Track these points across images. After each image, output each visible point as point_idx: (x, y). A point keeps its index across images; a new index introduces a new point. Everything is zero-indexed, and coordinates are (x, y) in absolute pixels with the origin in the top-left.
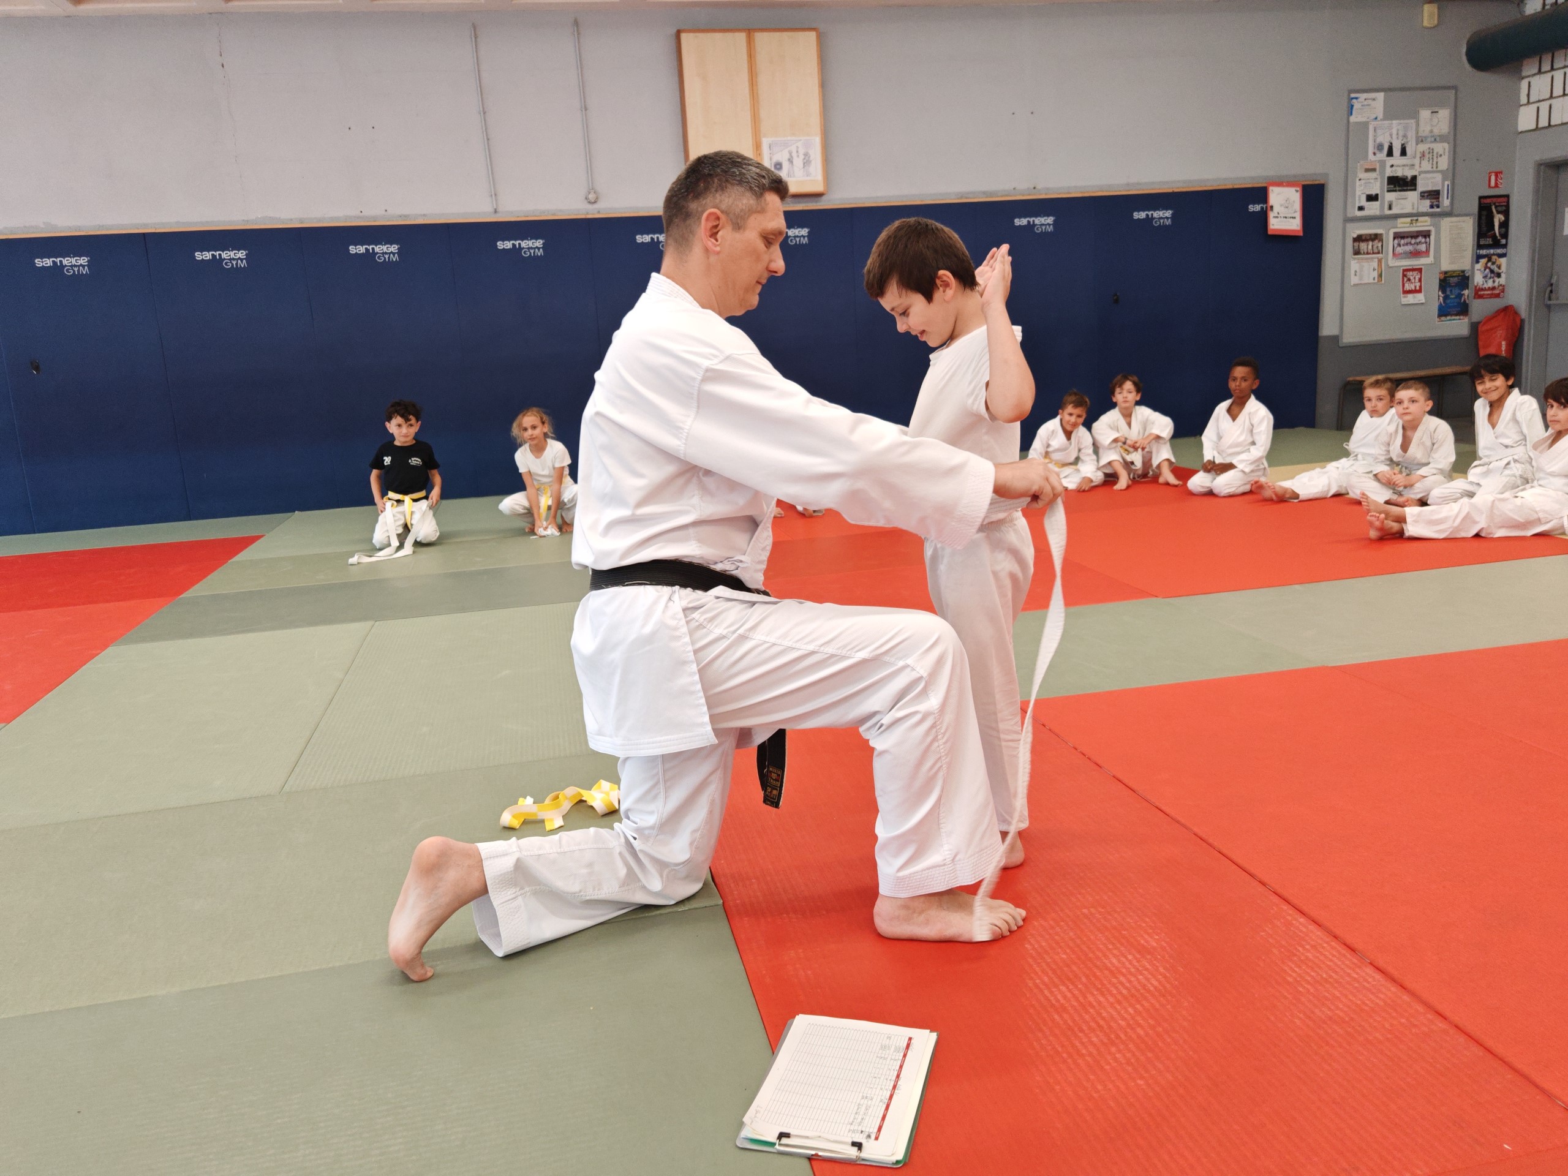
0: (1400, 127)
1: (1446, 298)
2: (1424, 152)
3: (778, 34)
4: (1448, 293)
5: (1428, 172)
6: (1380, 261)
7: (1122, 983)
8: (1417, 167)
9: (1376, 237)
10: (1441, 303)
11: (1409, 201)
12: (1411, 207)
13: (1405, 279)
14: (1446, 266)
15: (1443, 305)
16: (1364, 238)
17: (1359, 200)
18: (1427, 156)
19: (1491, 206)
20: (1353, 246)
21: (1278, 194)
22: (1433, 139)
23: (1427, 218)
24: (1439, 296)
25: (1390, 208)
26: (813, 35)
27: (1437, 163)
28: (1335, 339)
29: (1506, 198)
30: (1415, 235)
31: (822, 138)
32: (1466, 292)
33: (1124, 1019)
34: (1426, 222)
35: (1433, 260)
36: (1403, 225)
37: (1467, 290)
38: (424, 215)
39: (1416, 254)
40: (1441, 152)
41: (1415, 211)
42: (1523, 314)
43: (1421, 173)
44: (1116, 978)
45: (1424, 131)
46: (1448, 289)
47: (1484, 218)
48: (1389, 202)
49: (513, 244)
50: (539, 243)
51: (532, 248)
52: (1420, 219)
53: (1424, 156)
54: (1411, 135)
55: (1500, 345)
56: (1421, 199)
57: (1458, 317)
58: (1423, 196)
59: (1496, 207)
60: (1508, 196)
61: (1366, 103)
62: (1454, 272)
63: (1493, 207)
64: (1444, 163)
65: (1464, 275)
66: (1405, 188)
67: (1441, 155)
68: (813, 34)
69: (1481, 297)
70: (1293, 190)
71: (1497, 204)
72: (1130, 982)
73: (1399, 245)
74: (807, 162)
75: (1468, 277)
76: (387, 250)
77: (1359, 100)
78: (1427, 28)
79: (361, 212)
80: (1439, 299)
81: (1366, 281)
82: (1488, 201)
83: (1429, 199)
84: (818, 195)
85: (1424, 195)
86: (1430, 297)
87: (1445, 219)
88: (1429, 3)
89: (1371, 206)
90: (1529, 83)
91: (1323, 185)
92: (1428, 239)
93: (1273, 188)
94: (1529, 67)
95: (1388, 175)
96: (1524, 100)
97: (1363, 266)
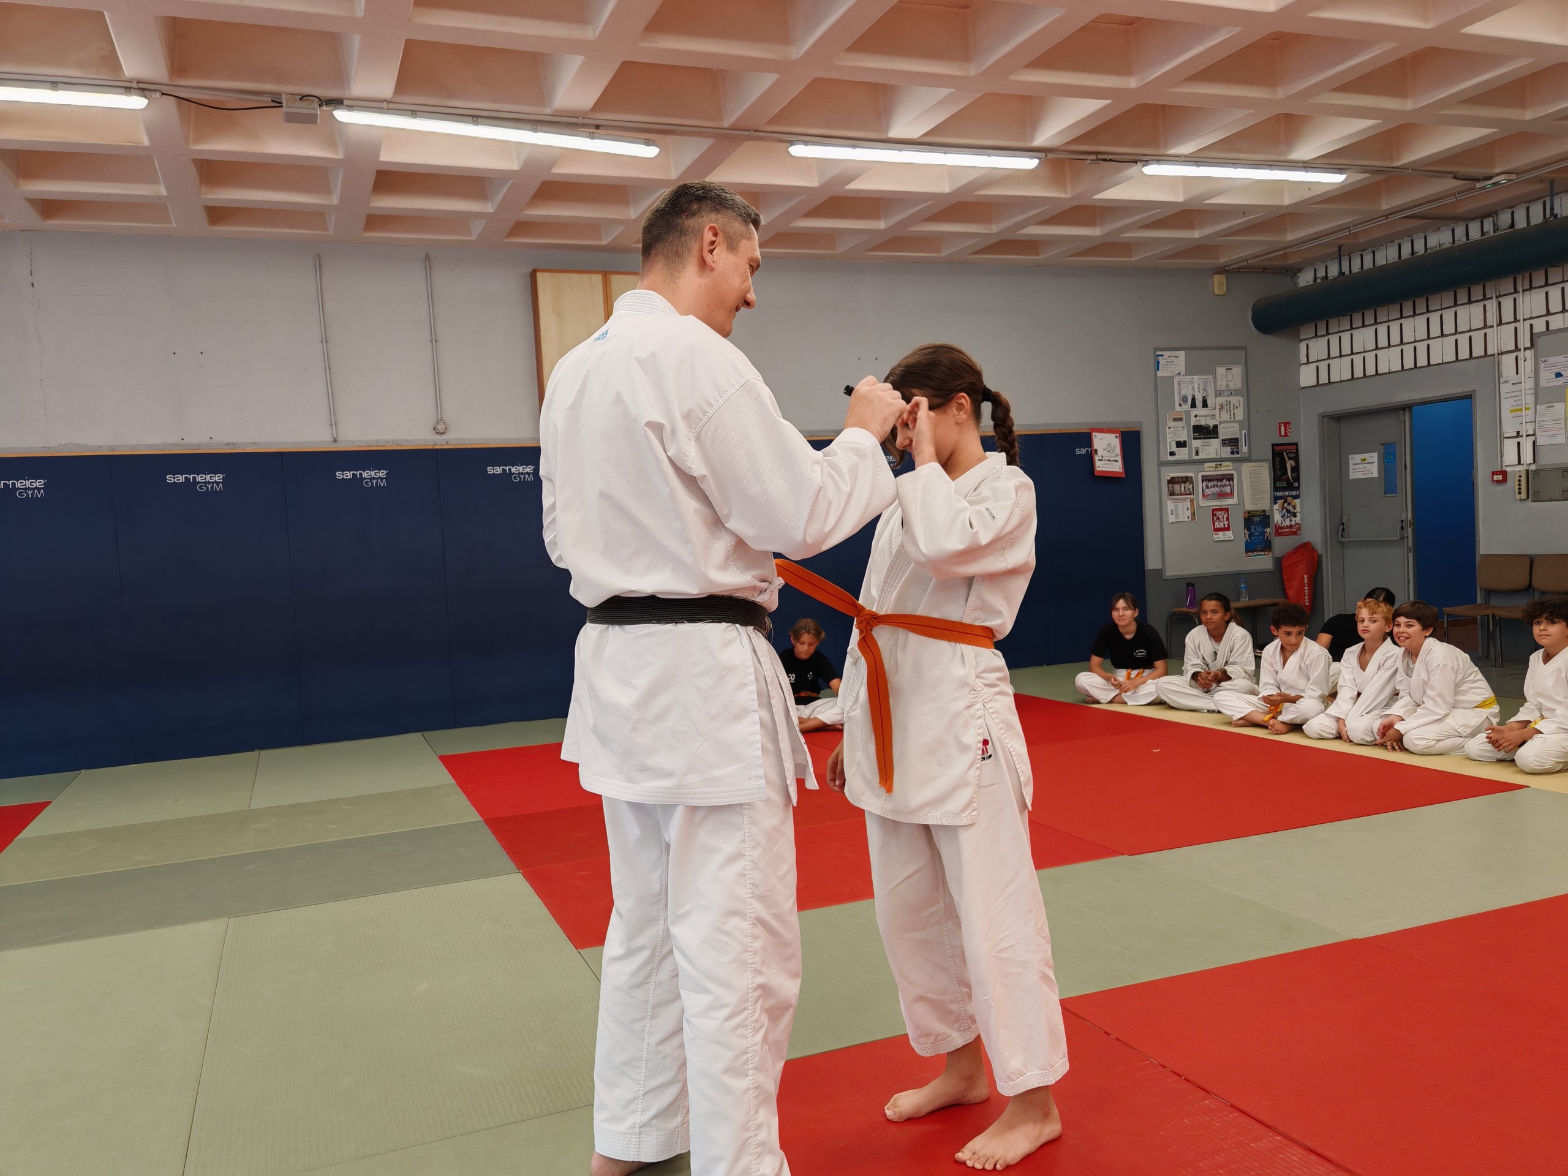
0: (1200, 382)
1: (1251, 535)
2: (1222, 404)
4: (1253, 531)
5: (1227, 423)
6: (1192, 501)
8: (1217, 417)
9: (1186, 480)
10: (1247, 540)
11: (1212, 448)
12: (1215, 454)
13: (1215, 519)
14: (1249, 507)
15: (1249, 542)
16: (1176, 480)
17: (1170, 448)
18: (1225, 408)
19: (1283, 453)
20: (1169, 488)
21: (1100, 439)
22: (1230, 393)
23: (1229, 463)
24: (1245, 534)
25: (1197, 454)
27: (1234, 413)
28: (1159, 572)
29: (1294, 447)
30: (1220, 478)
32: (1268, 530)
34: (1229, 466)
35: (1237, 501)
36: (1209, 470)
39: (1222, 495)
40: (1236, 405)
41: (1218, 457)
42: (1320, 549)
43: (1221, 422)
45: (1220, 385)
46: (1253, 527)
47: (1277, 463)
48: (1196, 448)
49: (353, 474)
50: (381, 474)
51: (374, 478)
52: (1224, 463)
53: (1222, 408)
54: (1210, 390)
55: (1303, 579)
56: (1222, 446)
57: (1263, 553)
58: (1225, 443)
59: (1287, 454)
60: (1296, 444)
61: (1169, 360)
62: (1256, 511)
63: (1285, 454)
64: (1240, 414)
65: (1265, 514)
66: (1209, 436)
67: (1237, 407)
69: (1281, 534)
70: (1112, 436)
71: (1288, 451)
73: (1207, 487)
76: (211, 479)
77: (1163, 357)
78: (1217, 295)
79: (182, 440)
80: (1245, 536)
81: (1182, 519)
82: (1280, 448)
83: (1230, 446)
85: (1227, 442)
86: (1235, 536)
87: (1245, 464)
88: (1218, 274)
89: (1180, 452)
90: (1307, 345)
91: (1139, 432)
92: (1231, 482)
93: (1097, 434)
94: (1307, 331)
95: (1192, 424)
96: (1304, 360)
97: (1178, 506)
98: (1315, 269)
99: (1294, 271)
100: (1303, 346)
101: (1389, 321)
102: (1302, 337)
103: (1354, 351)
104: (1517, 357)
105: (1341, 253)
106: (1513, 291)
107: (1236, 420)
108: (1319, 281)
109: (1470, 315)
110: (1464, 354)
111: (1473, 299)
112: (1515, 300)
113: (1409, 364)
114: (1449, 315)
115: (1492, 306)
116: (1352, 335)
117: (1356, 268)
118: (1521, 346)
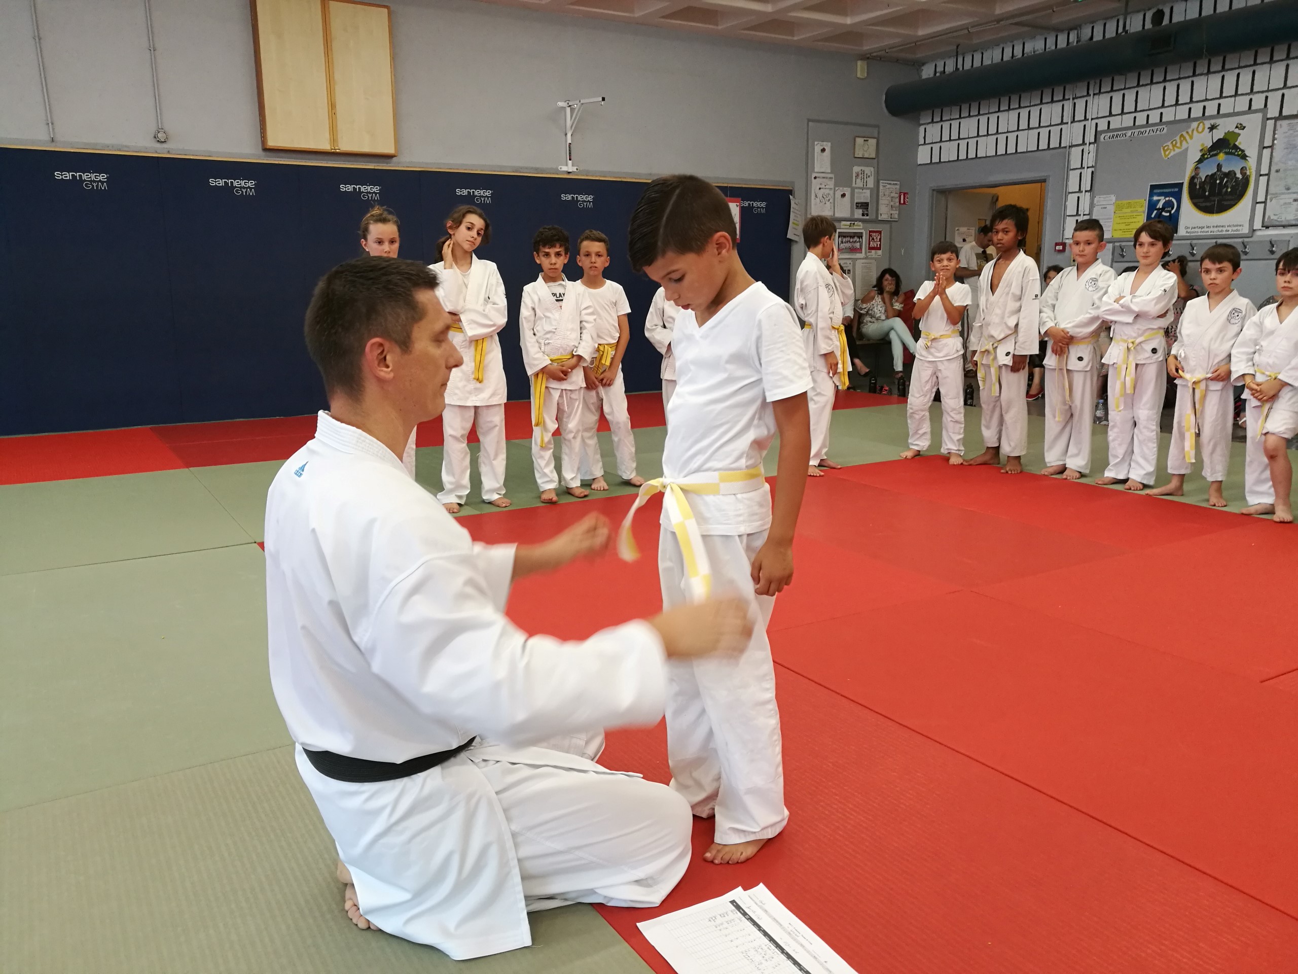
2: (857, 173)
3: (352, 5)
5: (859, 188)
8: (853, 184)
18: (860, 176)
23: (860, 223)
26: (385, 12)
27: (866, 182)
30: (852, 235)
35: (863, 256)
36: (844, 228)
39: (853, 250)
40: (869, 174)
41: (851, 218)
43: (856, 188)
45: (858, 154)
49: (73, 175)
50: (104, 177)
51: (94, 181)
52: (856, 223)
53: (858, 175)
56: (855, 209)
64: (871, 183)
67: (869, 176)
68: (386, 10)
73: (842, 242)
78: (858, 78)
83: (861, 209)
84: (388, 157)
85: (858, 206)
87: (871, 225)
88: (861, 59)
90: (925, 129)
91: (790, 191)
92: (861, 239)
94: (925, 118)
96: (922, 141)
98: (936, 65)
99: (920, 64)
100: (922, 129)
101: (989, 113)
102: (921, 122)
103: (961, 137)
104: (1083, 150)
105: (957, 53)
106: (1086, 94)
107: (867, 187)
108: (938, 74)
109: (1052, 112)
110: (1044, 145)
111: (1055, 99)
112: (1087, 101)
113: (1001, 151)
114: (1035, 112)
115: (1068, 105)
116: (960, 123)
117: (968, 66)
118: (1087, 141)
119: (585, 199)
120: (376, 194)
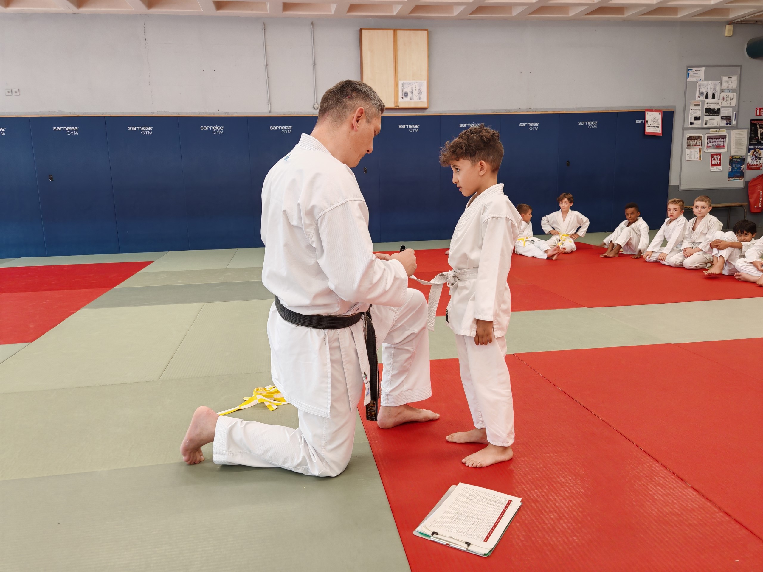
1: (732, 169)
2: (724, 97)
3: (408, 32)
4: (734, 166)
5: (726, 107)
6: (700, 149)
7: (566, 490)
8: (720, 104)
9: (698, 138)
10: (730, 171)
11: (715, 121)
12: (717, 124)
13: (713, 159)
14: (733, 153)
15: (731, 172)
16: (692, 138)
17: (691, 120)
18: (725, 99)
19: (757, 125)
20: (687, 142)
21: (651, 115)
22: (729, 91)
23: (724, 129)
24: (729, 168)
25: (706, 124)
26: (425, 32)
27: (730, 102)
28: (677, 187)
30: (718, 138)
31: (427, 82)
32: (743, 166)
33: (567, 507)
35: (727, 150)
36: (713, 133)
37: (743, 165)
38: (236, 113)
39: (718, 147)
40: (733, 98)
41: (718, 126)
43: (722, 107)
44: (563, 488)
45: (724, 87)
47: (753, 130)
48: (705, 121)
49: (277, 127)
50: (290, 128)
51: (286, 130)
52: (721, 130)
54: (718, 89)
55: (759, 193)
56: (721, 120)
57: (738, 179)
59: (759, 125)
61: (695, 72)
62: (737, 156)
63: (758, 125)
64: (734, 103)
65: (742, 158)
66: (714, 114)
69: (751, 169)
70: (658, 113)
71: (760, 124)
72: (570, 489)
73: (710, 142)
74: (420, 93)
75: (744, 158)
76: (218, 129)
77: (692, 71)
78: (727, 37)
79: (207, 110)
80: (729, 169)
81: (693, 159)
82: (755, 122)
83: (726, 120)
84: (425, 109)
85: (723, 118)
86: (725, 168)
87: (734, 130)
88: (729, 24)
89: (696, 123)
91: (673, 111)
92: (724, 140)
93: (648, 112)
95: (706, 108)
97: (692, 152)
107: (731, 106)
119: (534, 125)
120: (417, 129)
